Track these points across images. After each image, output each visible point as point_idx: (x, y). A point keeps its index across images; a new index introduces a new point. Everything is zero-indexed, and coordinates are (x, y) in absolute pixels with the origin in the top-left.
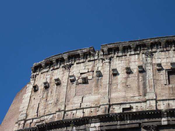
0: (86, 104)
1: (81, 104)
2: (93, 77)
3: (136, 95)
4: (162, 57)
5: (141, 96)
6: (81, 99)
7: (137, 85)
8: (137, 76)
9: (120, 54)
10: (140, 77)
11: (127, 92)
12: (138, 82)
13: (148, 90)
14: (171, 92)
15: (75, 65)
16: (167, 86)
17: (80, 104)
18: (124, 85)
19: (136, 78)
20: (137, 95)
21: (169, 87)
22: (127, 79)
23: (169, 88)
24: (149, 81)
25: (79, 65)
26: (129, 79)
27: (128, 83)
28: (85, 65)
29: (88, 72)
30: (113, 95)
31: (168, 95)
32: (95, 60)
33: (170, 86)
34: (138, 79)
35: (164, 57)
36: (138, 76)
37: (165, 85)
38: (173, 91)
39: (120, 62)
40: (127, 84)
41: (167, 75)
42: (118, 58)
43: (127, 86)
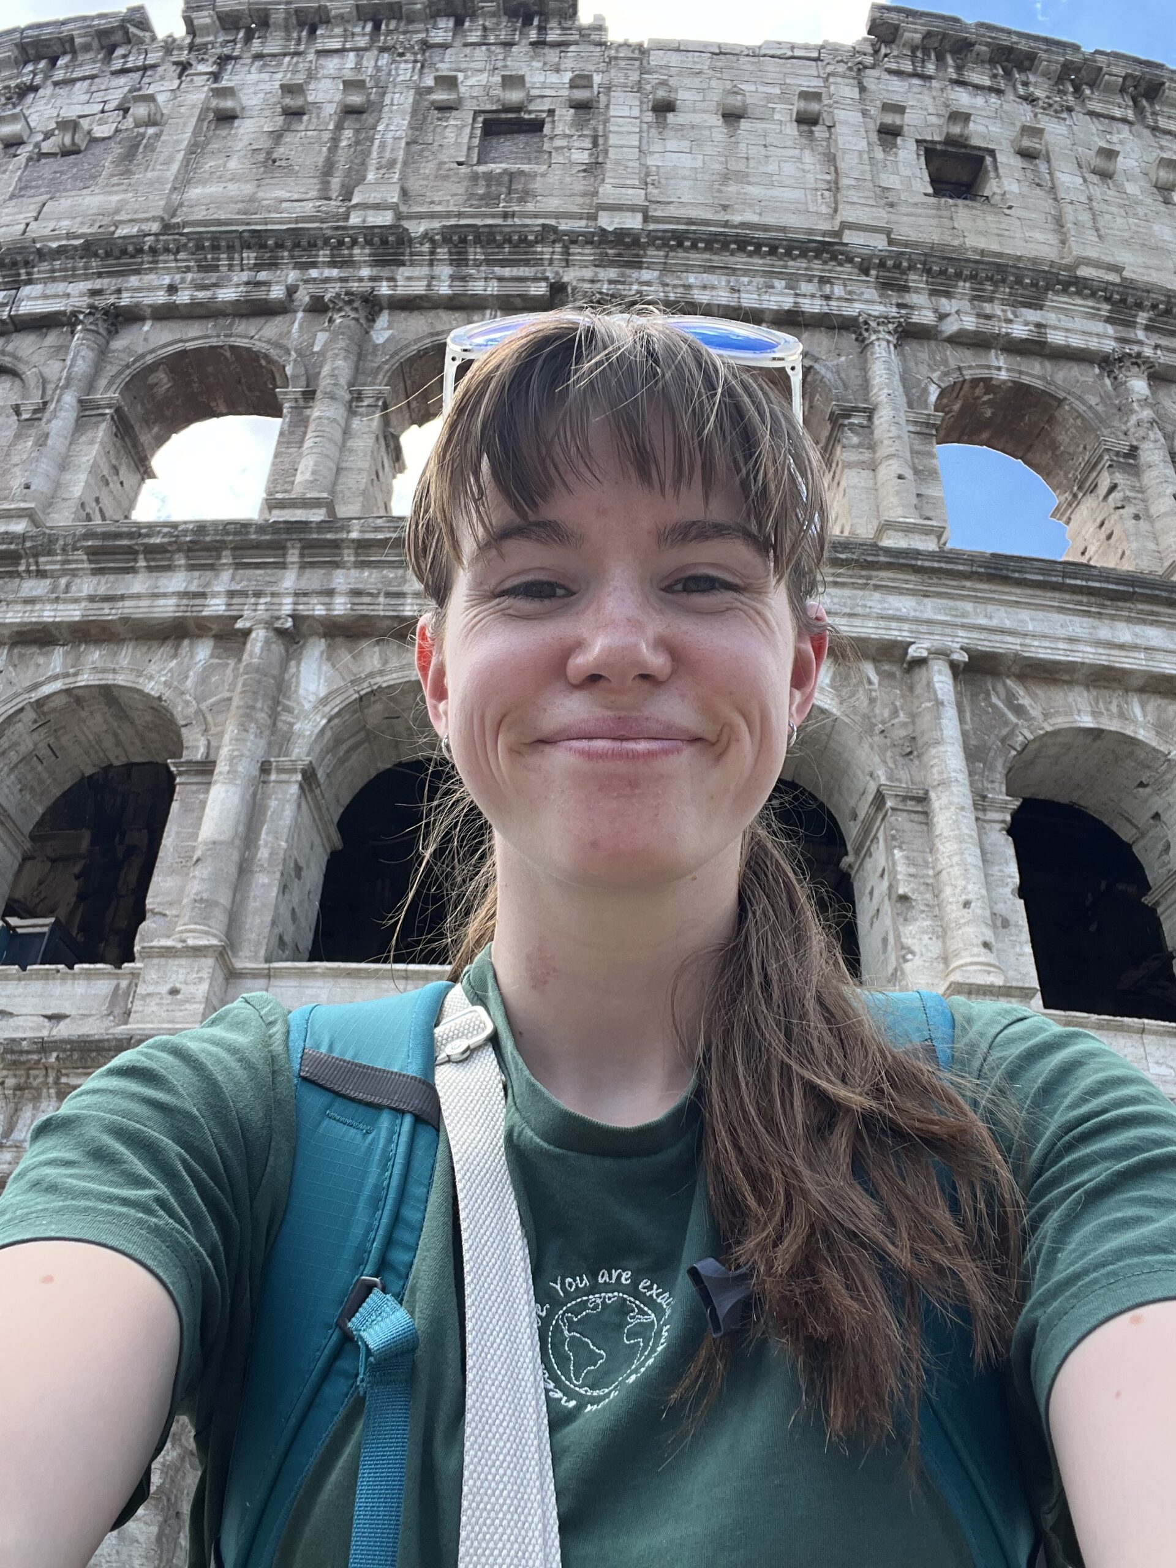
0: (52, 225)
1: (27, 225)
2: (117, 131)
3: (309, 196)
4: (472, 65)
5: (329, 199)
6: (36, 207)
7: (321, 160)
8: (331, 127)
9: (273, 46)
10: (348, 134)
11: (263, 182)
12: (329, 149)
13: (371, 176)
14: (481, 191)
15: (47, 91)
16: (463, 169)
17: (23, 226)
18: (261, 157)
19: (327, 136)
20: (313, 194)
21: (477, 173)
22: (280, 136)
23: (475, 177)
24: (383, 145)
25: (63, 91)
26: (288, 138)
27: (280, 151)
28: (94, 88)
29: (103, 112)
30: (195, 192)
31: (460, 199)
32: (145, 68)
33: (481, 169)
34: (335, 140)
35: (479, 65)
36: (339, 127)
37: (460, 164)
38: (488, 186)
39: (265, 76)
40: (275, 156)
41: (478, 132)
42: (258, 64)
43: (274, 161)
